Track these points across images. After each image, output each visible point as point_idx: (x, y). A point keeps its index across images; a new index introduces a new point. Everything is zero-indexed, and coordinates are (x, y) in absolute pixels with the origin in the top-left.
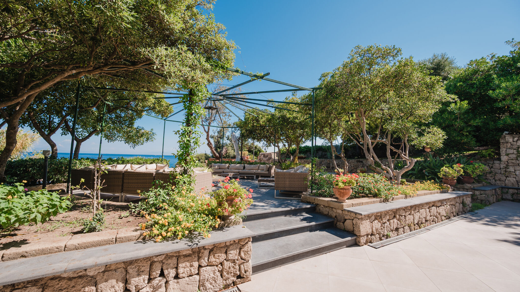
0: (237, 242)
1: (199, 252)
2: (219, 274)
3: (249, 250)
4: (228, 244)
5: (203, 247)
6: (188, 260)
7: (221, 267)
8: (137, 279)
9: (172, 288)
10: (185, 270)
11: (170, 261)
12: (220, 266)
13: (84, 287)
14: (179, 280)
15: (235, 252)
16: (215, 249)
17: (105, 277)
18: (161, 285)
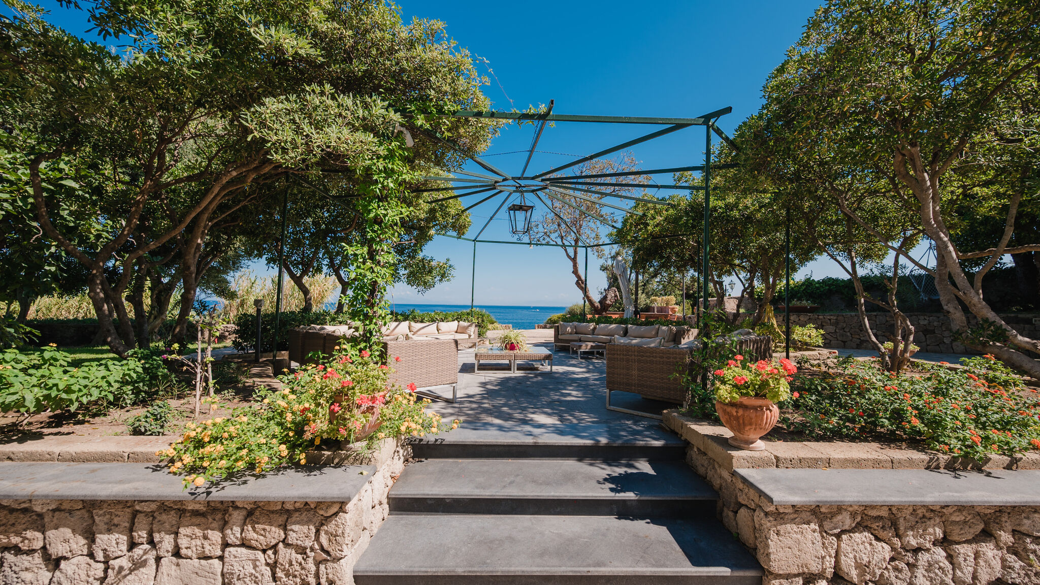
0: (313, 506)
1: (226, 511)
2: (267, 571)
3: (340, 531)
4: (289, 507)
5: (233, 502)
6: (197, 522)
7: (272, 556)
8: (105, 537)
9: (165, 574)
10: (193, 542)
11: (164, 517)
12: (270, 552)
13: (25, 530)
14: (180, 561)
15: (305, 529)
16: (257, 513)
17: (55, 520)
18: (146, 561)
